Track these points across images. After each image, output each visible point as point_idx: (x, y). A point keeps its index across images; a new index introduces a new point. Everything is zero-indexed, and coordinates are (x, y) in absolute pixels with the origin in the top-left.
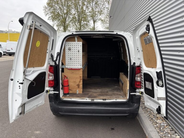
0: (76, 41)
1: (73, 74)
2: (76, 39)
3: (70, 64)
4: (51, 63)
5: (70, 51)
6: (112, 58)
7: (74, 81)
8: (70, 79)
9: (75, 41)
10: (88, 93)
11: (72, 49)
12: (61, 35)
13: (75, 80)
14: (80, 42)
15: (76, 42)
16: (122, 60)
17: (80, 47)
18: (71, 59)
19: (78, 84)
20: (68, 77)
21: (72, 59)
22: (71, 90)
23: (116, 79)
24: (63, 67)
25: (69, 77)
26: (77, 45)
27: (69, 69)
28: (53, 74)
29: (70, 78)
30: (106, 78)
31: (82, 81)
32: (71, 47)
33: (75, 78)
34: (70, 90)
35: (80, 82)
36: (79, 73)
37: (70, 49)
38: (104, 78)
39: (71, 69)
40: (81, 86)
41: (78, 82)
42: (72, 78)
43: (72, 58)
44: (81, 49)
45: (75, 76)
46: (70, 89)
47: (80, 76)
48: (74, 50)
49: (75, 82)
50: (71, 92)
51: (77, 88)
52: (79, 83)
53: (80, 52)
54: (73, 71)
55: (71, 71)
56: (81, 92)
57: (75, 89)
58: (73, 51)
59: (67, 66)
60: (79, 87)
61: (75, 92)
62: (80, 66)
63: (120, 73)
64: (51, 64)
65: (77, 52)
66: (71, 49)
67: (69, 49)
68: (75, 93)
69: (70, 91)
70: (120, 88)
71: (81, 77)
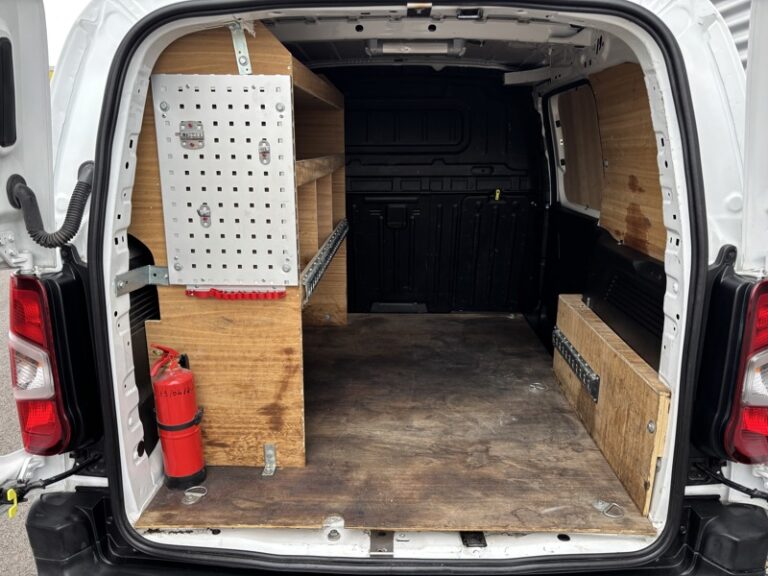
0: (245, 69)
1: (230, 328)
2: (241, 48)
3: (201, 259)
4: (25, 256)
5: (194, 154)
6: (497, 195)
7: (238, 385)
8: (206, 368)
9: (235, 71)
10: (349, 467)
11: (210, 133)
12: (107, 15)
13: (244, 376)
14: (274, 74)
15: (244, 78)
16: (557, 204)
17: (271, 115)
18: (205, 218)
19: (272, 401)
20: (190, 354)
21: (214, 219)
22: (223, 445)
23: (520, 316)
24: (151, 281)
25: (200, 353)
26: (248, 99)
27: (197, 295)
28: (48, 349)
29: (207, 358)
30: (456, 315)
31: (298, 379)
32: (206, 116)
33: (245, 358)
34: (211, 444)
35: (284, 385)
36: (272, 324)
37: (191, 137)
38: (449, 312)
39: (216, 295)
40: (295, 415)
41: (272, 390)
42: (223, 358)
43: (213, 206)
44: (281, 131)
45: (247, 343)
46: (212, 437)
47: (286, 345)
48: (225, 141)
49: (245, 387)
50: (220, 458)
51: (266, 433)
52: (279, 397)
53: (273, 155)
54: (226, 309)
55: (210, 309)
56: (298, 460)
57: (253, 441)
58: (216, 148)
59: (178, 269)
60: (277, 424)
61: (254, 458)
62: (278, 271)
63: (560, 296)
64: (27, 269)
65: (256, 156)
66: (201, 139)
67: (184, 138)
68: (252, 464)
69: (219, 449)
70: (559, 400)
71: (289, 351)
